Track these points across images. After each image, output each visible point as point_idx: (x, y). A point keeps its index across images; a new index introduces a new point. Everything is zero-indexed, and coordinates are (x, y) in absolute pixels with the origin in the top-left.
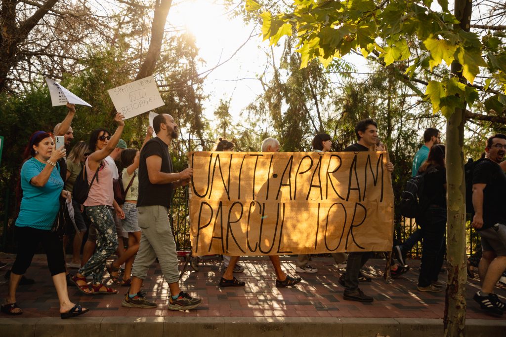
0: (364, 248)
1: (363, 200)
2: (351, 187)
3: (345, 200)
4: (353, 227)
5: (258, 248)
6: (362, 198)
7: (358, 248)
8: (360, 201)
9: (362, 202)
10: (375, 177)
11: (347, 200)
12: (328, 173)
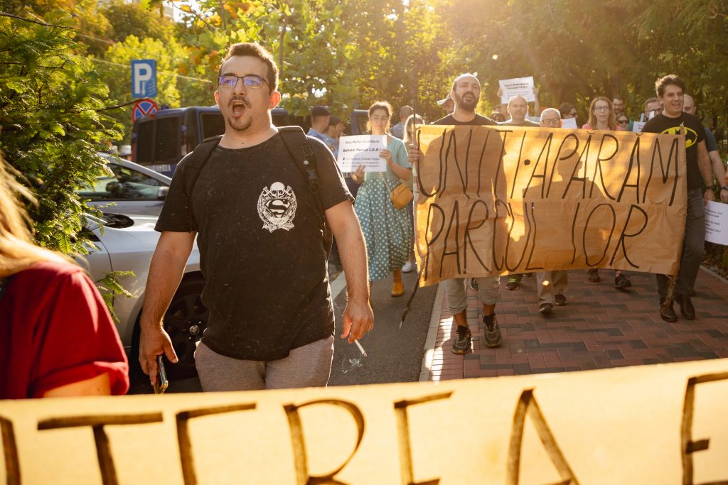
0: (638, 267)
1: (644, 202)
2: (627, 184)
3: (616, 200)
4: (625, 237)
5: (504, 264)
6: (641, 199)
7: (630, 266)
8: (638, 203)
9: (641, 205)
10: (665, 172)
11: (619, 201)
12: (599, 161)
